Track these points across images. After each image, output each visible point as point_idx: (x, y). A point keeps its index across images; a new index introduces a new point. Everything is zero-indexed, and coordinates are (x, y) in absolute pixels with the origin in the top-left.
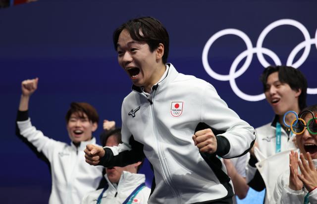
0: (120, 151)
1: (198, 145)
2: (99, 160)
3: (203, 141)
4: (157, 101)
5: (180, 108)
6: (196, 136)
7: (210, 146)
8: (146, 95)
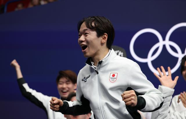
0: (74, 105)
1: (125, 100)
2: (59, 108)
3: (128, 98)
4: (101, 72)
5: (115, 77)
6: (124, 95)
7: (133, 101)
8: (95, 68)
